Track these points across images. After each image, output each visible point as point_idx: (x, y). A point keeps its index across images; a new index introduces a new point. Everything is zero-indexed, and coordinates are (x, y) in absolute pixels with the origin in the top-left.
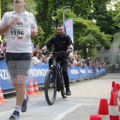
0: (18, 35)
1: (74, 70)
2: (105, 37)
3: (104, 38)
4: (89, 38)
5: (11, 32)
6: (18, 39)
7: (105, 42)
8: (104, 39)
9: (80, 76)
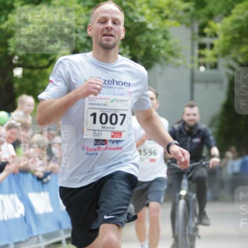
0: (150, 156)
1: (6, 196)
2: (148, 12)
3: (142, 14)
7: (148, 41)
8: (142, 19)
9: (30, 231)
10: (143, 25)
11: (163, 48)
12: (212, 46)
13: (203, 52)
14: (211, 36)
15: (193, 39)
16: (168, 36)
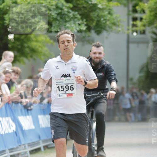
6: (67, 96)
10: (95, 5)
11: (109, 20)
12: (141, 19)
13: (135, 23)
14: (141, 13)
15: (128, 15)
16: (112, 12)
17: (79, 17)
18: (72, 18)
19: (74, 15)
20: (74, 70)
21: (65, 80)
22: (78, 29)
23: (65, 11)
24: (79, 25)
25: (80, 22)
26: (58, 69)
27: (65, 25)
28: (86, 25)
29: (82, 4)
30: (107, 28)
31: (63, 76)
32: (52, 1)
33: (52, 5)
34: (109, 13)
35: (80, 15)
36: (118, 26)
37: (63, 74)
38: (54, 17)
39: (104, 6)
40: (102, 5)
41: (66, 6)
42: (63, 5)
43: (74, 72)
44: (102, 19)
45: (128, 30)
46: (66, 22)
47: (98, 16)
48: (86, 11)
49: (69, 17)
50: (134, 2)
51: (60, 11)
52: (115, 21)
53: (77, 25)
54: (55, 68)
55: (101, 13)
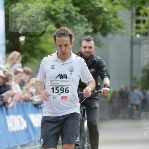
0: (62, 94)
4: (51, 5)
5: (52, 89)
6: (62, 99)
10: (101, 9)
11: (114, 23)
12: (144, 22)
13: (138, 25)
14: (144, 16)
15: (132, 18)
16: (117, 15)
17: (86, 19)
18: (79, 21)
19: (81, 18)
20: (71, 71)
21: (61, 82)
22: (85, 31)
23: (73, 14)
24: (86, 27)
25: (87, 25)
26: (54, 68)
27: (73, 28)
28: (93, 27)
29: (89, 7)
30: (113, 31)
31: (59, 76)
32: (60, 5)
33: (61, 9)
34: (115, 16)
35: (87, 18)
36: (122, 28)
37: (60, 75)
38: (62, 20)
39: (110, 10)
40: (108, 9)
41: (74, 10)
42: (71, 8)
43: (71, 73)
44: (108, 22)
45: (132, 32)
46: (74, 24)
47: (104, 19)
48: (92, 14)
49: (76, 20)
50: (138, 6)
51: (68, 14)
52: (120, 23)
53: (84, 28)
54: (52, 67)
55: (107, 16)
